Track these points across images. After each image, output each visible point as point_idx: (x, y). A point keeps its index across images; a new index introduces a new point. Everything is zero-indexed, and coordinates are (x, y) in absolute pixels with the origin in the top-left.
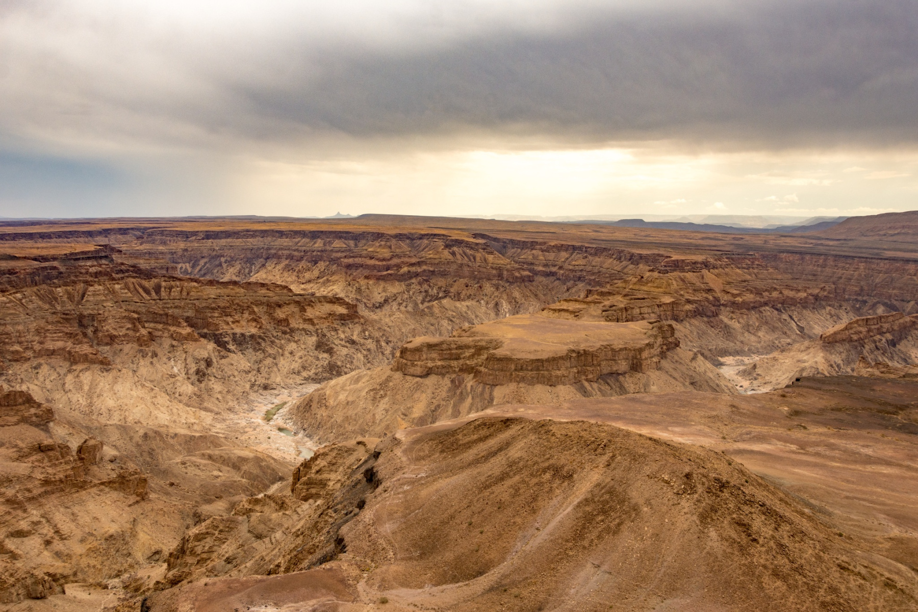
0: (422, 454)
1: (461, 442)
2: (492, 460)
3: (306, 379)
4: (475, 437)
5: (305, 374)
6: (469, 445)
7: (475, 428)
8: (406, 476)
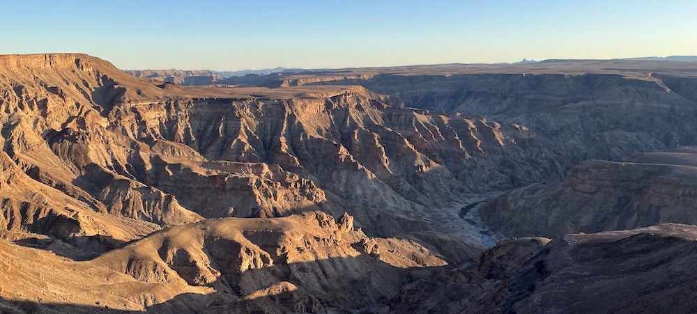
0: (586, 256)
1: (623, 251)
2: (654, 270)
3: (492, 187)
4: (638, 248)
5: (492, 183)
6: (631, 255)
7: (638, 241)
8: (572, 272)
